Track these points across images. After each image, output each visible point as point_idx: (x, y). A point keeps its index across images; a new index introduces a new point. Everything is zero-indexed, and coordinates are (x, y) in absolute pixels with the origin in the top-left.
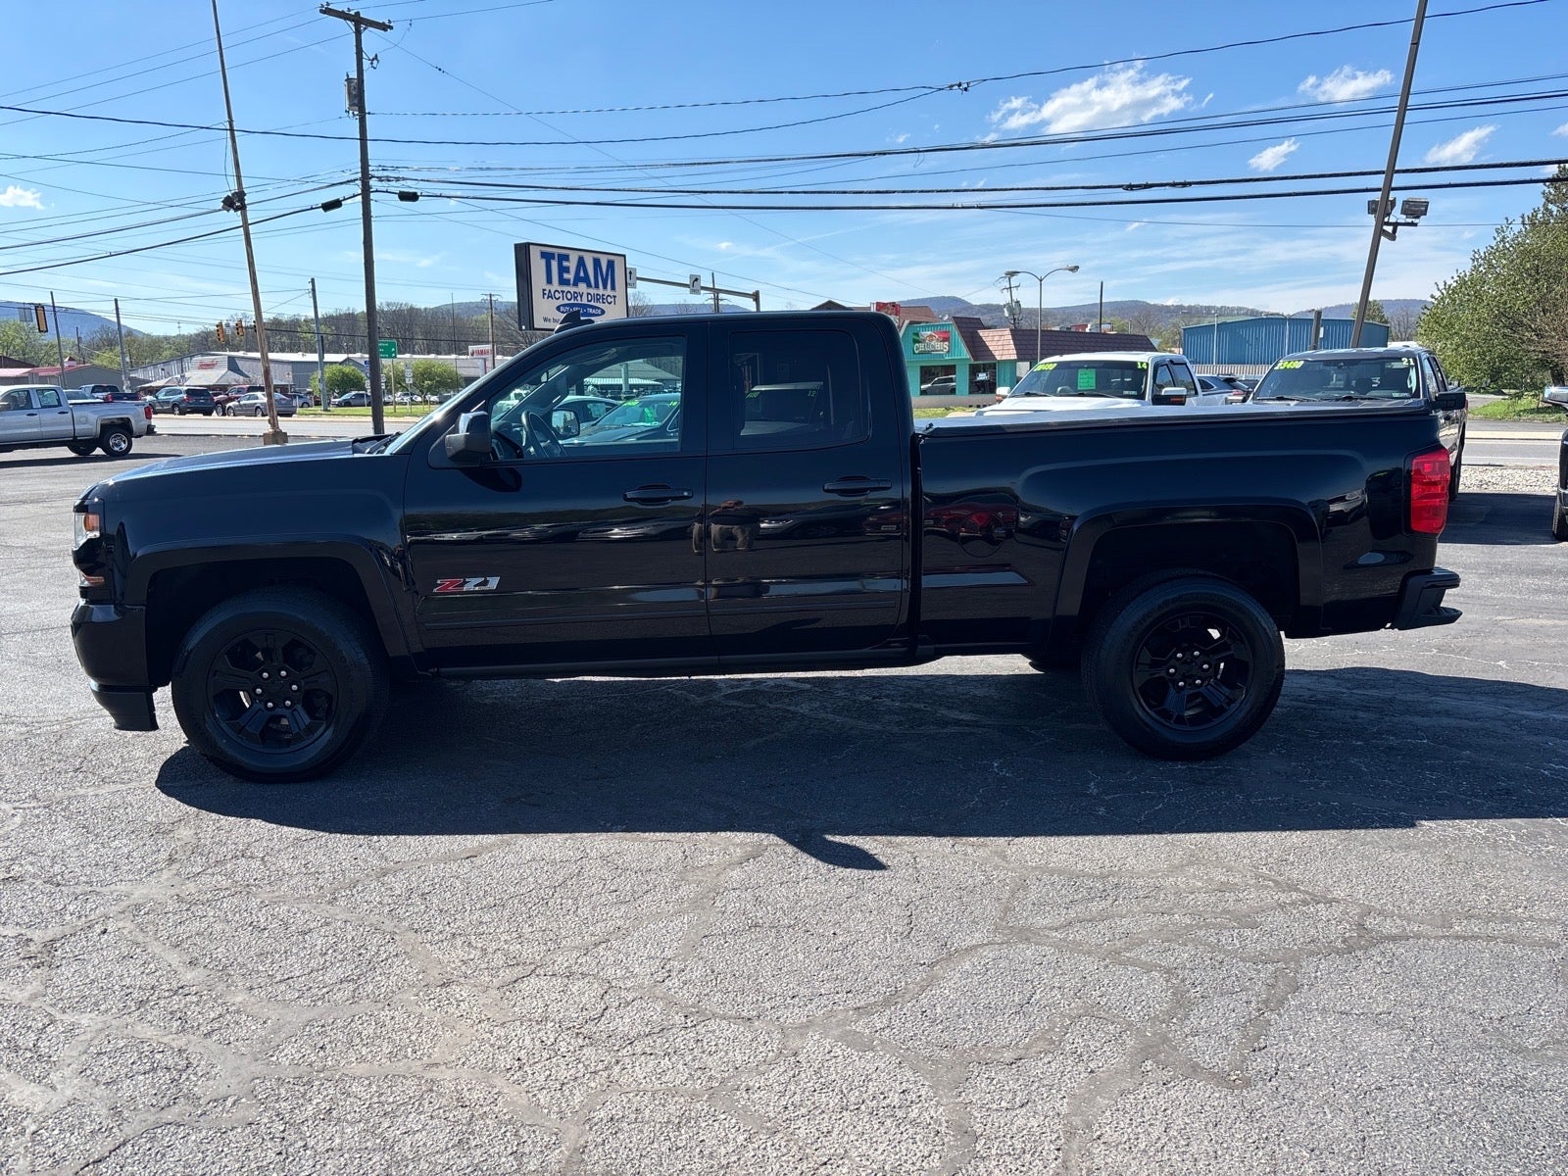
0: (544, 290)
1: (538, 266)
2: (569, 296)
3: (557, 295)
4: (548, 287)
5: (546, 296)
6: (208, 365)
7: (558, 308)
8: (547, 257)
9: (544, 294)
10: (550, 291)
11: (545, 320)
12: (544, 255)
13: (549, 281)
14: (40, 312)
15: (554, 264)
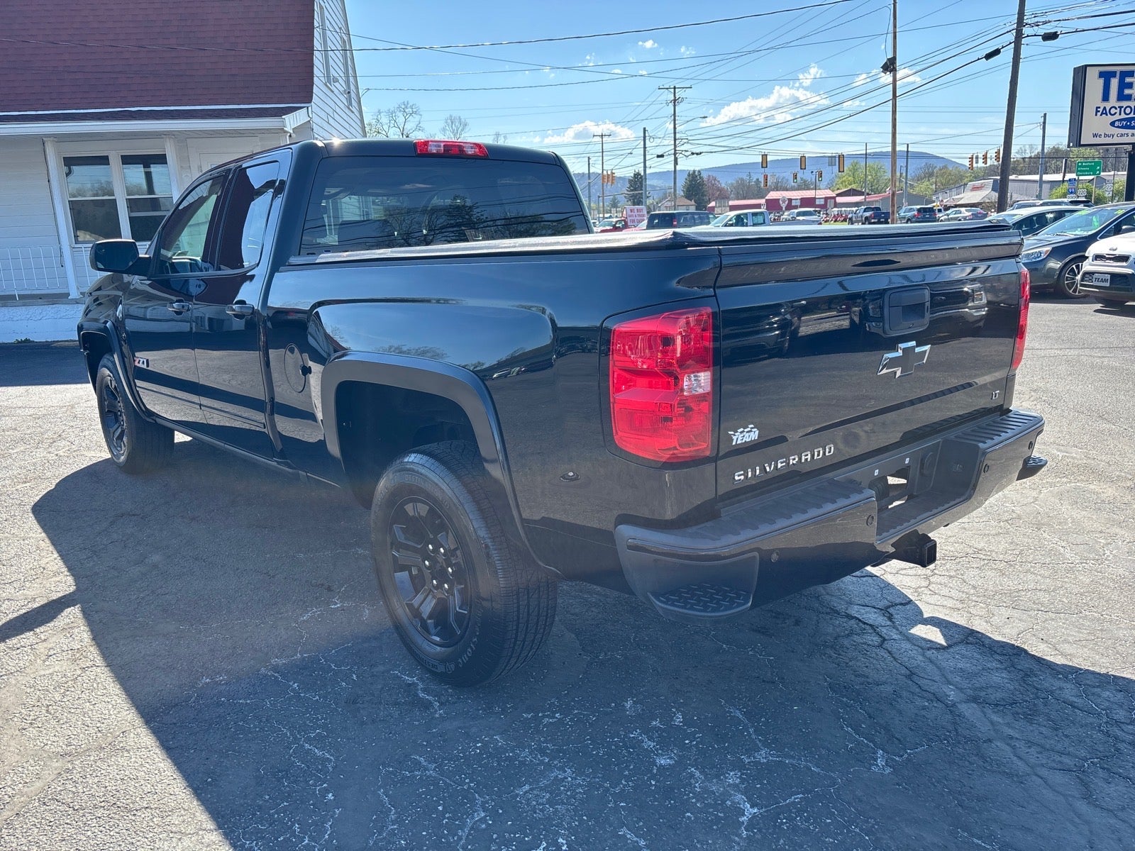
0: (1097, 108)
1: (1094, 85)
2: (1128, 110)
3: (1113, 111)
4: (1102, 105)
5: (1099, 114)
6: (978, 188)
7: (1112, 124)
8: (1106, 76)
9: (1097, 111)
10: (1105, 108)
11: (1095, 135)
12: (1101, 75)
13: (1106, 98)
14: (841, 159)
15: (1114, 83)
